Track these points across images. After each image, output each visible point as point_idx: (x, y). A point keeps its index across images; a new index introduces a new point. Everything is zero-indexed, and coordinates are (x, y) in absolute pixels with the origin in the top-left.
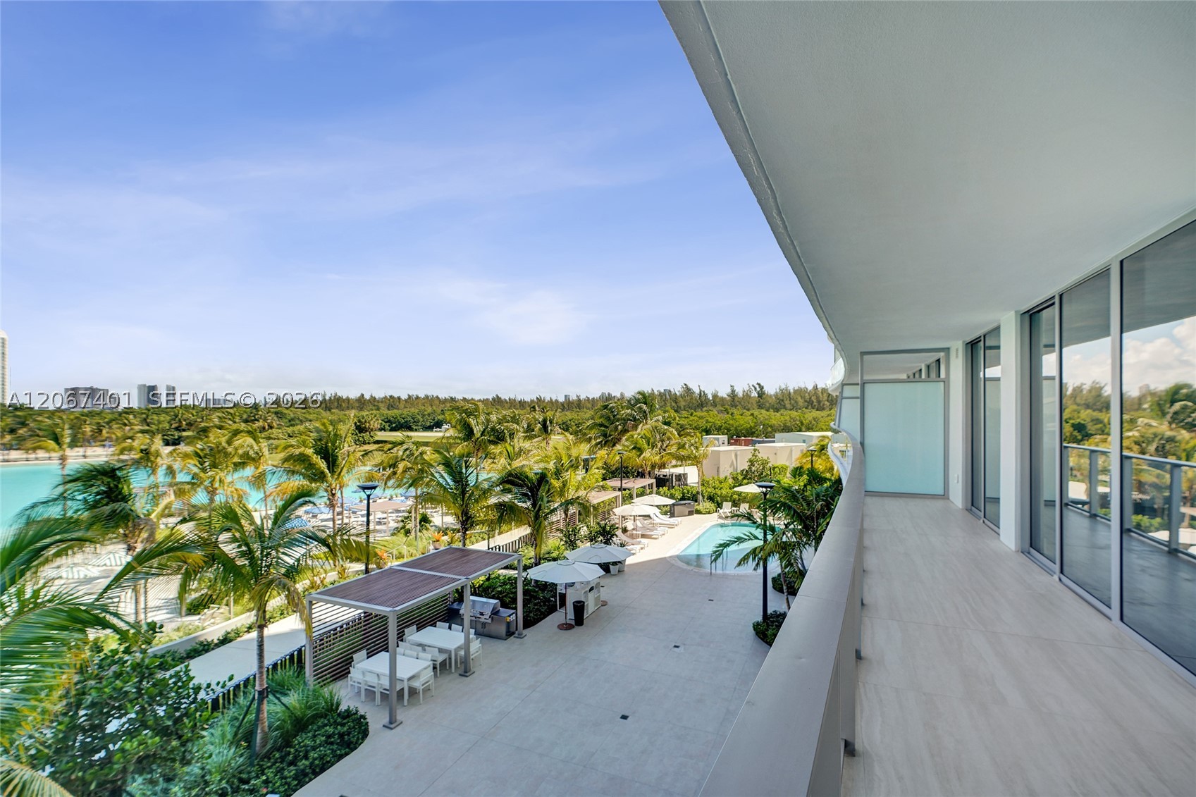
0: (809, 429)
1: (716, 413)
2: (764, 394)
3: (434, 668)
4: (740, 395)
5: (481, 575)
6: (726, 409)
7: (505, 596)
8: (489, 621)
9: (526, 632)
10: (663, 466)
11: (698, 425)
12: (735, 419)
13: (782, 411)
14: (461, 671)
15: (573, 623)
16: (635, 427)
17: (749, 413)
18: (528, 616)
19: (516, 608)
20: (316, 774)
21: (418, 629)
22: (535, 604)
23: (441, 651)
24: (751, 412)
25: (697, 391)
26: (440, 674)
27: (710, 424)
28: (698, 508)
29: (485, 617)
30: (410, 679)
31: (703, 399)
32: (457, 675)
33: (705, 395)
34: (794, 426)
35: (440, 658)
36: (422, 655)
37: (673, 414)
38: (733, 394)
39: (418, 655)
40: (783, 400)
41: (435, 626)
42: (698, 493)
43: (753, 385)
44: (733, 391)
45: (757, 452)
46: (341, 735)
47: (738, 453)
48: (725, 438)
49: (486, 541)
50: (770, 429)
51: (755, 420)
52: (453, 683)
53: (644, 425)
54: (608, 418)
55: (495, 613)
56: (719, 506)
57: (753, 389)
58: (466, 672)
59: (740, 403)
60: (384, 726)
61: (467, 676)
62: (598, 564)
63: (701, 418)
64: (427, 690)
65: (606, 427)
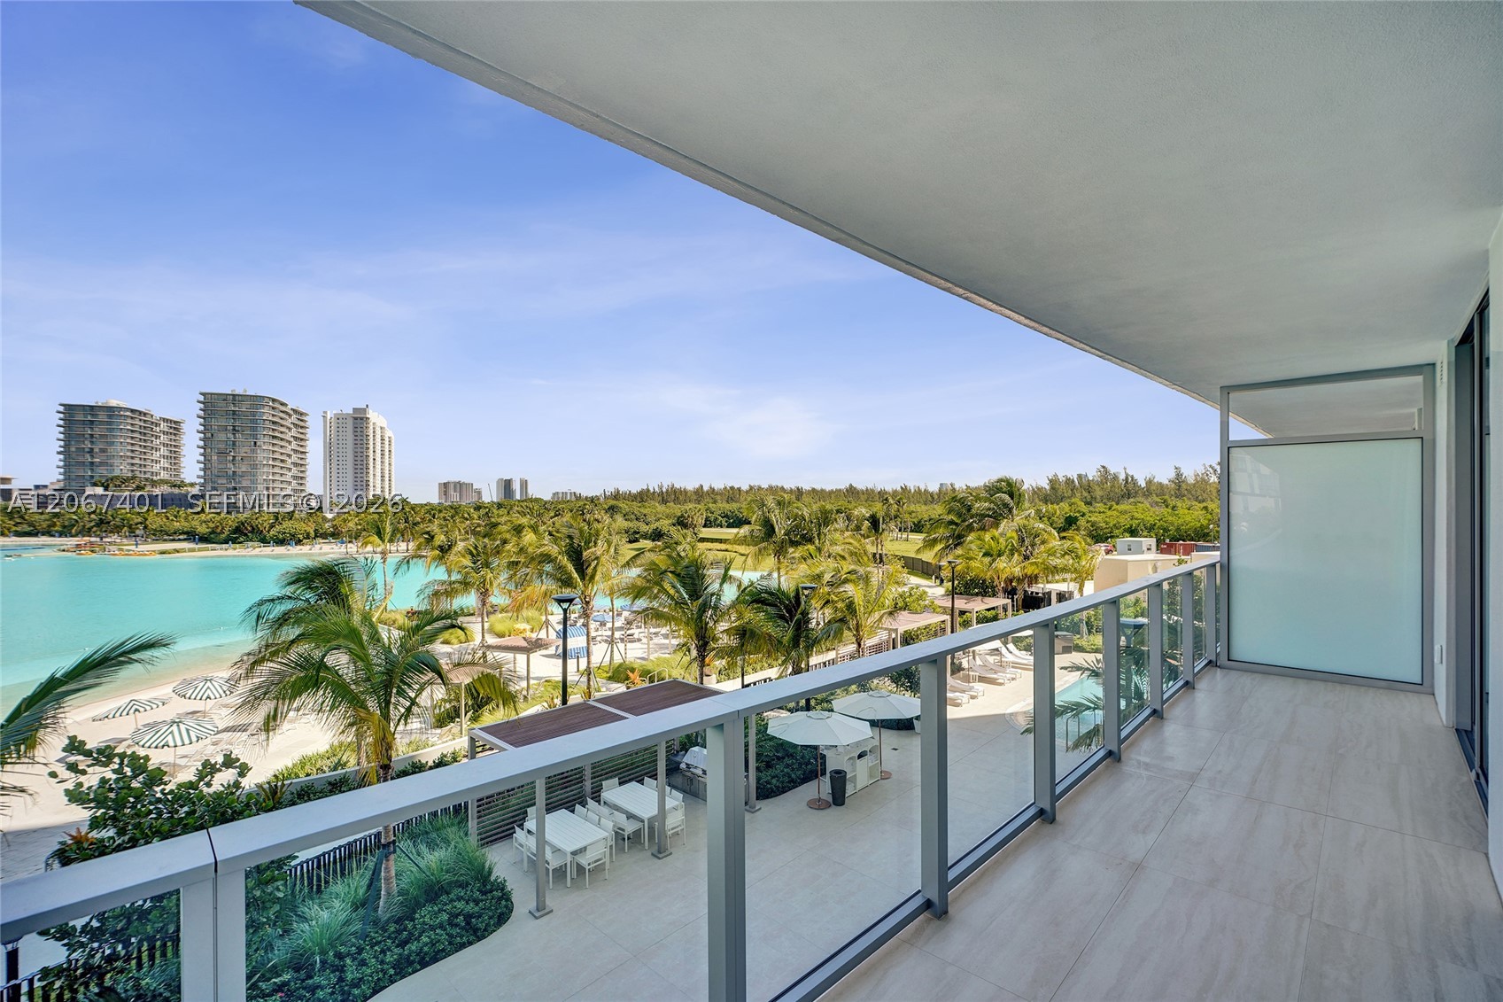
1: (1148, 505)
3: (624, 839)
4: (1191, 480)
6: (1165, 501)
9: (759, 804)
10: (1033, 579)
11: (1119, 523)
12: (1176, 515)
14: (654, 850)
15: (830, 800)
16: (997, 525)
17: (1202, 505)
18: (764, 783)
20: (424, 964)
21: (620, 784)
23: (633, 819)
24: (1205, 504)
25: (1122, 477)
26: (628, 849)
27: (1137, 522)
28: (1078, 642)
30: (574, 853)
31: (1130, 486)
32: (649, 853)
33: (1134, 482)
35: (630, 827)
36: (606, 820)
37: (1084, 508)
38: (1179, 480)
39: (600, 820)
41: (641, 784)
43: (1210, 466)
44: (1179, 475)
46: (468, 917)
48: (1153, 541)
51: (1209, 517)
52: (639, 865)
53: (1006, 522)
54: (959, 515)
57: (1212, 471)
58: (660, 851)
59: (1189, 492)
60: (530, 912)
61: (659, 858)
62: (870, 721)
63: (1124, 512)
64: (598, 869)
65: (956, 524)
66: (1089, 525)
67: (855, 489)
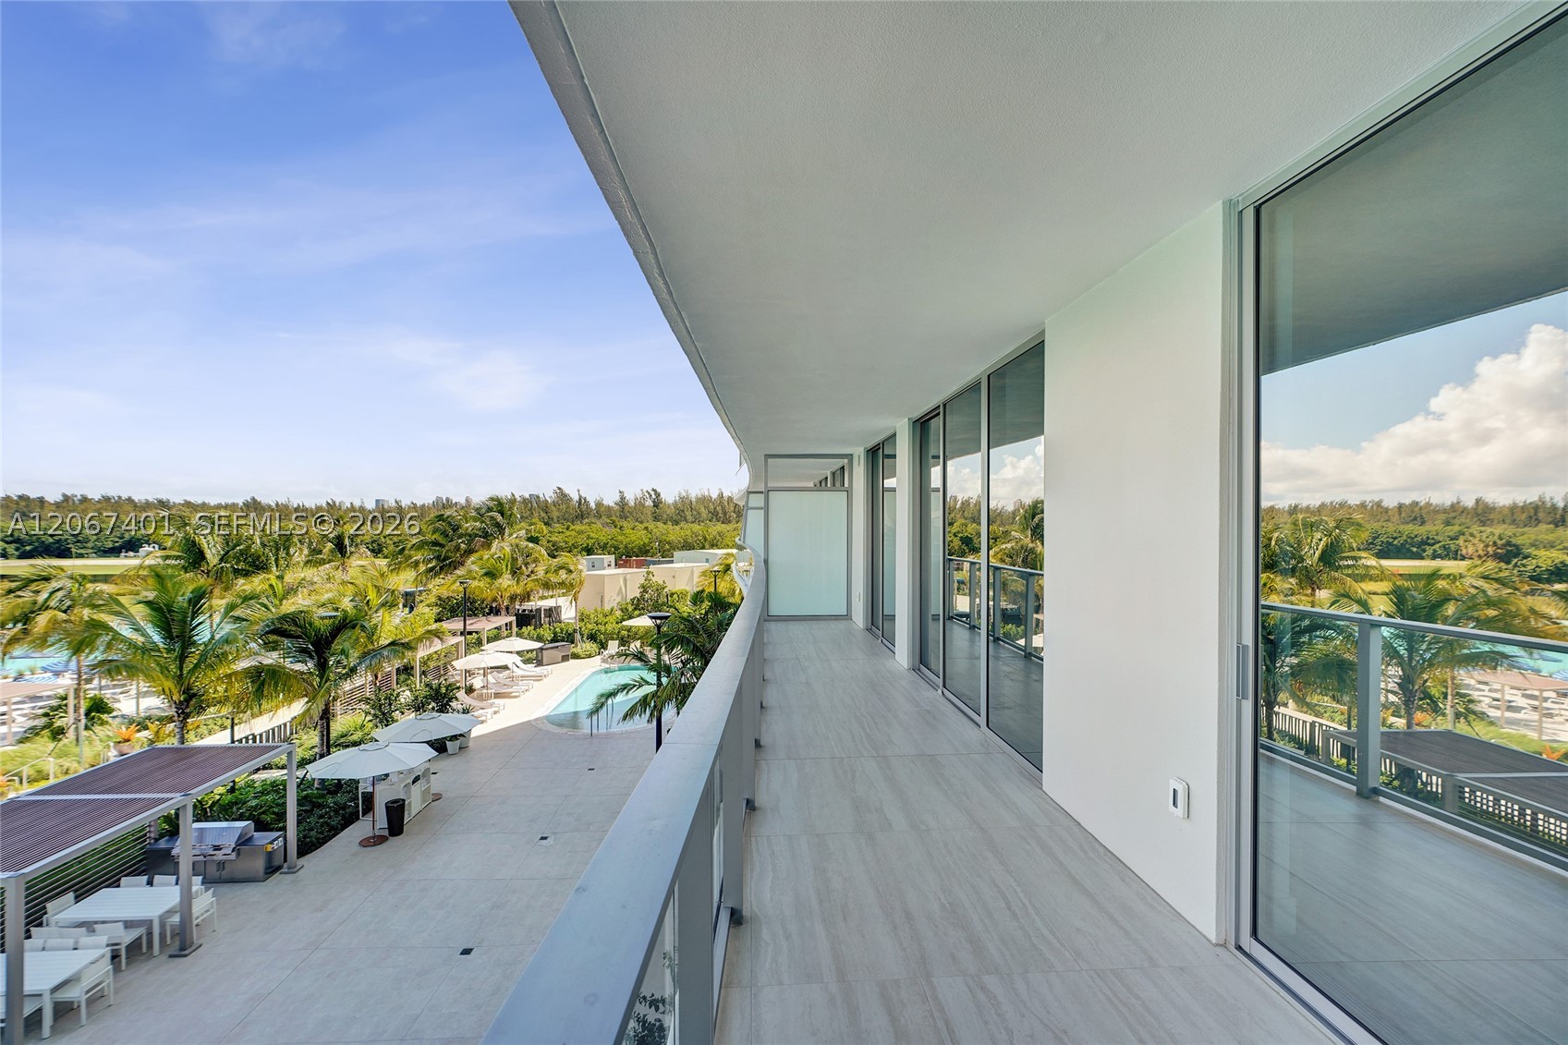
0: (713, 546)
1: (600, 526)
2: (661, 502)
3: (115, 957)
4: (632, 503)
5: (216, 785)
6: (613, 522)
7: (264, 813)
8: (233, 856)
9: (303, 861)
10: (526, 597)
11: (577, 542)
12: (624, 534)
13: (682, 524)
14: (174, 949)
15: (386, 833)
16: (489, 546)
17: (643, 526)
18: (305, 837)
19: (284, 829)
21: (78, 899)
22: (322, 816)
23: (129, 925)
24: (645, 525)
25: (576, 498)
26: (127, 964)
27: (593, 541)
28: (575, 650)
29: (223, 852)
30: (55, 989)
31: (584, 508)
32: (164, 958)
33: (586, 503)
34: (696, 542)
35: (128, 937)
36: (87, 940)
37: (541, 527)
38: (622, 502)
39: (76, 942)
40: (683, 511)
41: (118, 886)
42: (575, 631)
43: (647, 491)
44: (623, 498)
45: (651, 575)
47: (628, 577)
48: (612, 558)
49: (229, 731)
50: (667, 546)
51: (650, 536)
52: (155, 973)
53: (499, 543)
54: (445, 534)
55: (244, 841)
56: (603, 646)
57: (648, 496)
58: (183, 948)
59: (631, 514)
61: (185, 956)
62: (427, 742)
63: (581, 532)
64: (96, 998)
65: (442, 546)
66: (550, 545)
67: (260, 503)
